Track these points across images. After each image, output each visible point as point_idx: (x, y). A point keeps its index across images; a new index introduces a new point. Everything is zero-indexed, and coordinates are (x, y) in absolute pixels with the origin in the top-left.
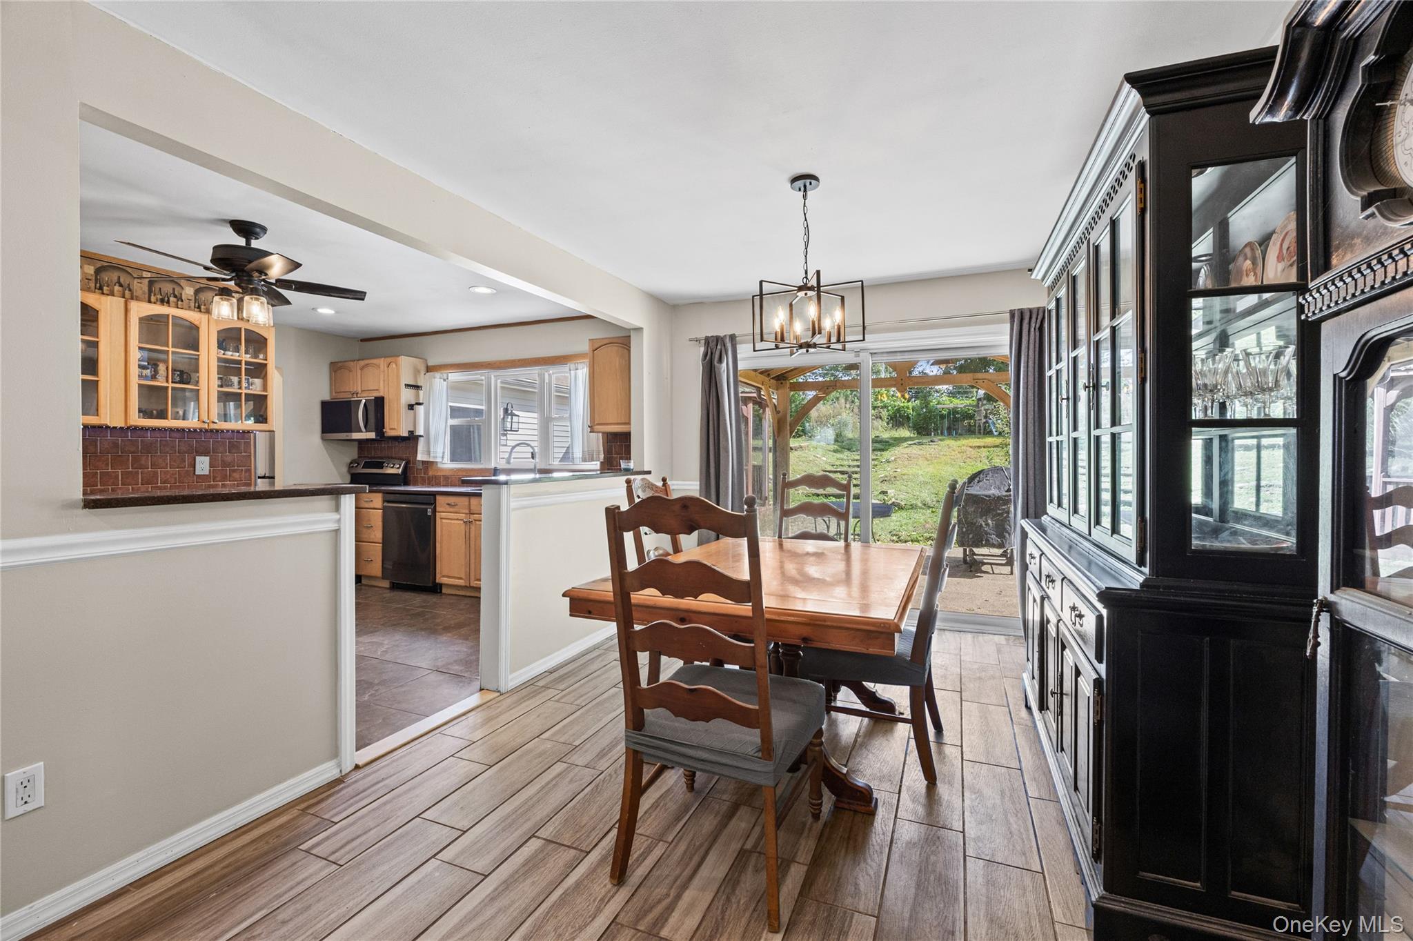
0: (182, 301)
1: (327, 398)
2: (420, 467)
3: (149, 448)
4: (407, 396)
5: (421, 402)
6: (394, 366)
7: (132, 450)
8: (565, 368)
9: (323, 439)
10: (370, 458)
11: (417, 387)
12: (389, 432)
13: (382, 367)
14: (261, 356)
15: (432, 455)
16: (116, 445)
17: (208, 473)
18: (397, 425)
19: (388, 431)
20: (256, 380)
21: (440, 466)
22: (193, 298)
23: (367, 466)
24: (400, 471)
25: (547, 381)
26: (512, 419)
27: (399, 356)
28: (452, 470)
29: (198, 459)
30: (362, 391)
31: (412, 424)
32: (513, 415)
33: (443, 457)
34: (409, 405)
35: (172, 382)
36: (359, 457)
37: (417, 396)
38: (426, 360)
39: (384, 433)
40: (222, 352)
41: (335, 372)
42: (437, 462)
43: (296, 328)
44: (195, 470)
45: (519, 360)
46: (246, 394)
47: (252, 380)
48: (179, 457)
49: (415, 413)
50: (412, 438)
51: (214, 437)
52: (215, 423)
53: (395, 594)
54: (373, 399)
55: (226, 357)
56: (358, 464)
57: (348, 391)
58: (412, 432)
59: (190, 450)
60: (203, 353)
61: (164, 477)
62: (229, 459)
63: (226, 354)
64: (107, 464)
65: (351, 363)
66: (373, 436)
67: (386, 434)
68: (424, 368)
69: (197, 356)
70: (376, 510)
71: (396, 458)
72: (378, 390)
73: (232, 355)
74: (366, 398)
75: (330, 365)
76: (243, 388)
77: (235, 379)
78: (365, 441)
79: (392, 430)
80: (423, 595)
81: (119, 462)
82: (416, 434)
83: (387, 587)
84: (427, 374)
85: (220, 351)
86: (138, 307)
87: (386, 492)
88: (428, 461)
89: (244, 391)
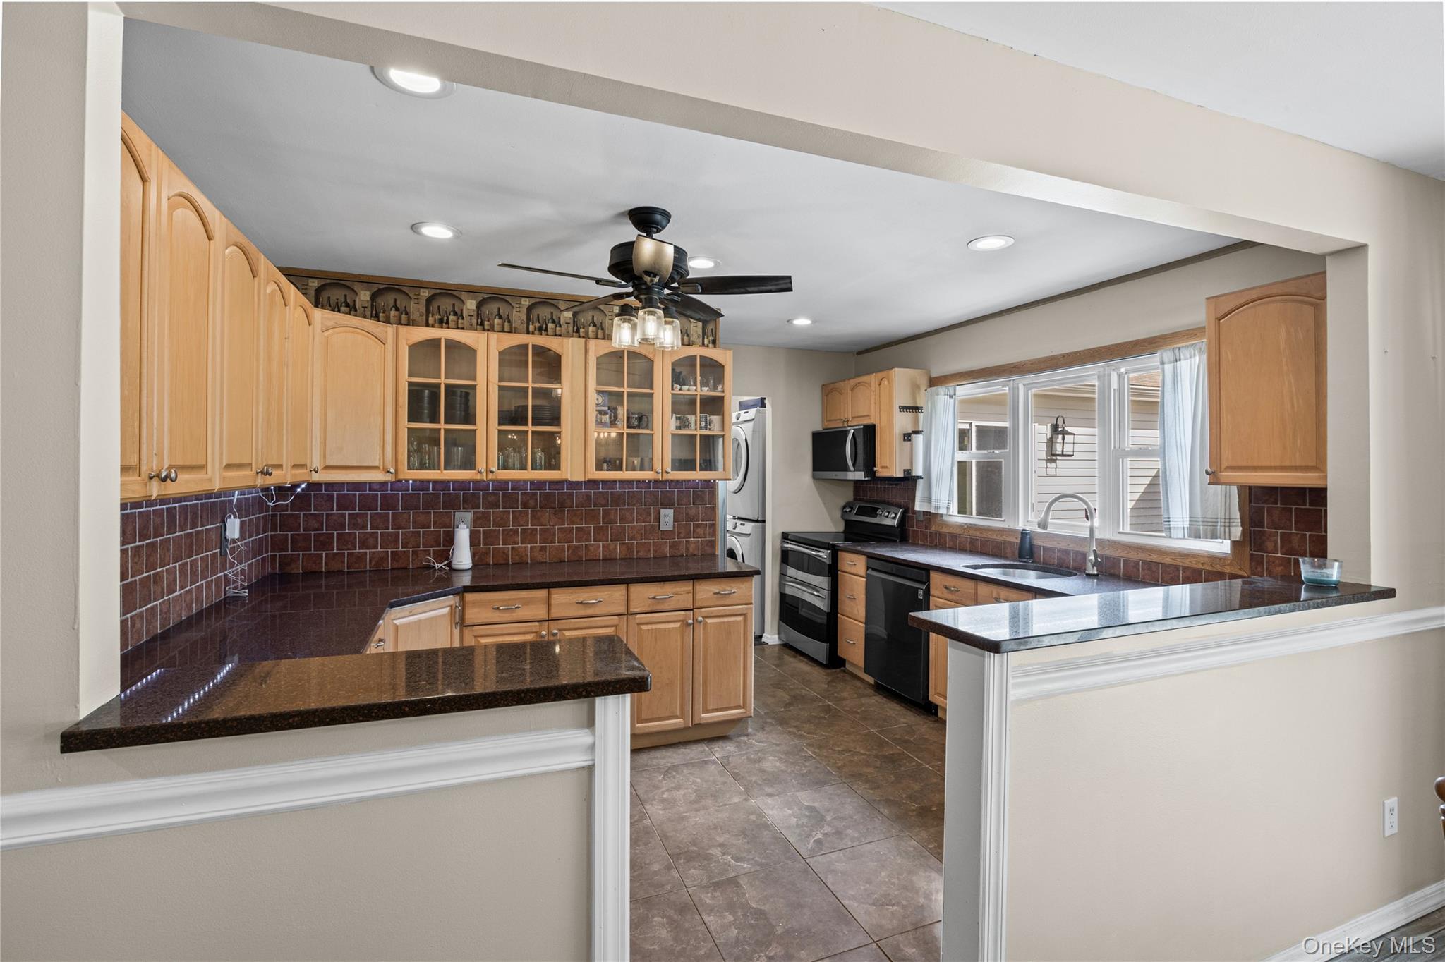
1: (819, 428)
2: (921, 518)
3: (618, 500)
4: (902, 422)
5: (920, 429)
6: (887, 382)
7: (603, 502)
8: (1153, 360)
9: (814, 477)
10: (867, 502)
11: (916, 409)
12: (881, 472)
13: (873, 385)
14: (720, 388)
15: (934, 504)
16: (588, 497)
17: (672, 529)
18: (891, 464)
19: (880, 470)
20: (715, 417)
21: (945, 518)
23: (861, 511)
24: (895, 523)
25: (1115, 385)
26: (1064, 439)
27: (892, 368)
28: (961, 526)
29: (663, 512)
30: (853, 418)
31: (909, 462)
32: (1064, 433)
33: (948, 508)
34: (905, 435)
35: (628, 427)
36: (855, 499)
37: (916, 421)
38: (929, 370)
39: (875, 472)
40: (679, 387)
41: (826, 395)
42: (942, 515)
43: (786, 348)
44: (659, 525)
45: (1063, 356)
46: (701, 435)
47: (708, 418)
48: (644, 510)
49: (912, 445)
50: (909, 480)
51: (678, 486)
52: (668, 473)
53: (877, 701)
54: (862, 427)
55: (681, 392)
56: (852, 508)
57: (838, 418)
58: (908, 471)
59: (655, 503)
60: (657, 391)
61: (630, 532)
62: (693, 512)
63: (680, 390)
64: (582, 519)
65: (842, 384)
66: (865, 477)
67: (878, 475)
68: (923, 382)
69: (651, 395)
70: (859, 578)
71: (892, 504)
72: (868, 416)
73: (689, 390)
74: (855, 427)
75: (822, 388)
76: (698, 428)
77: (691, 418)
78: (857, 482)
79: (884, 470)
80: (912, 713)
81: (592, 517)
82: (914, 475)
83: (870, 684)
84: (929, 390)
85: (675, 385)
86: (595, 346)
87: (870, 557)
88: (930, 512)
89: (699, 432)
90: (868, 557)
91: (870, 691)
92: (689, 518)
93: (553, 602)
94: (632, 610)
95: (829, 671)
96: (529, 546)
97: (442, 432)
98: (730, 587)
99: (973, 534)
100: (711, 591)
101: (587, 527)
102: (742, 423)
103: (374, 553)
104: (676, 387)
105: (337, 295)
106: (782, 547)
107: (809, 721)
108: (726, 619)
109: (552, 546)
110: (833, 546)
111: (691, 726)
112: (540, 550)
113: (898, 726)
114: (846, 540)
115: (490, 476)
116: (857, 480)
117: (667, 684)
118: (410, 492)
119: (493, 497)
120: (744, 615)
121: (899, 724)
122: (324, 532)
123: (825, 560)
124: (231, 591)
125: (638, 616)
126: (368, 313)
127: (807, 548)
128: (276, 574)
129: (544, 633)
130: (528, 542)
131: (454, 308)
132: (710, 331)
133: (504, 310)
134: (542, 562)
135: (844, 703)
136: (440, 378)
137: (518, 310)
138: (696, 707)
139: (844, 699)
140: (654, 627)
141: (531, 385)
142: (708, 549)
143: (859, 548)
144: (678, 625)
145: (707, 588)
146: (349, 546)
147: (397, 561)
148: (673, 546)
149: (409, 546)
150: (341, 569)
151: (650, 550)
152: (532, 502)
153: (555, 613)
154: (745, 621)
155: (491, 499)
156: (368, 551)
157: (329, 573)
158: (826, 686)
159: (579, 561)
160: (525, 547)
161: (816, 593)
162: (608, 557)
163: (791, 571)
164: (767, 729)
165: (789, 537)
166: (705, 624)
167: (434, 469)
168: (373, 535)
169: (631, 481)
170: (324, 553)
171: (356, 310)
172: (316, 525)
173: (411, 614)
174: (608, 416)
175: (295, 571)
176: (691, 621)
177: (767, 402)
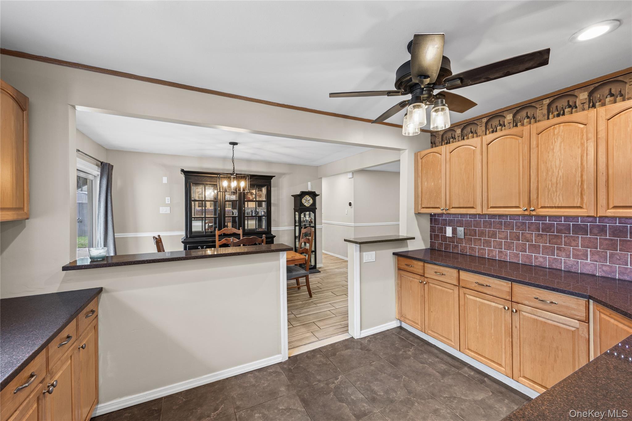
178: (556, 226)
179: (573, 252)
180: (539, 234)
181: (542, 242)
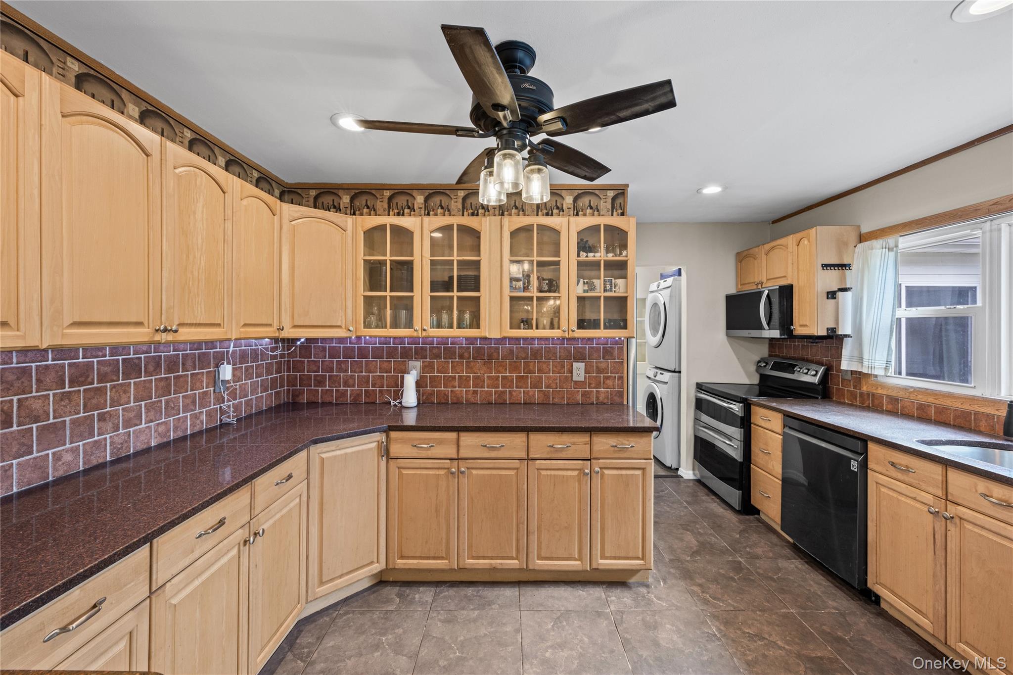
0: (563, 211)
1: (733, 291)
2: (849, 377)
3: (536, 354)
4: (825, 280)
5: (848, 286)
6: (806, 242)
7: (524, 356)
9: (727, 335)
10: (783, 358)
11: (842, 266)
12: (798, 330)
13: (790, 246)
15: (866, 363)
16: (511, 351)
17: (583, 380)
18: (811, 322)
21: (879, 379)
22: (572, 206)
23: (776, 367)
24: (816, 380)
27: (814, 228)
28: (905, 389)
29: (575, 365)
30: (768, 280)
31: (834, 320)
34: (828, 293)
35: (538, 292)
36: (770, 355)
37: (843, 279)
38: (859, 226)
39: (792, 331)
40: (585, 254)
41: (741, 262)
42: (876, 376)
44: (572, 376)
46: (604, 297)
47: (613, 281)
48: (559, 362)
49: (838, 303)
50: (834, 339)
51: (589, 342)
52: (573, 331)
53: (796, 567)
54: (778, 287)
55: (587, 258)
56: (767, 364)
57: (752, 281)
58: (833, 330)
59: (568, 357)
60: (563, 258)
61: (547, 381)
62: (603, 366)
63: (587, 256)
64: (506, 369)
65: (756, 250)
66: (781, 335)
67: (796, 333)
68: (854, 238)
69: (557, 263)
70: (774, 434)
71: (812, 361)
72: (785, 277)
73: (594, 256)
74: (770, 288)
75: (736, 256)
76: (603, 291)
77: (596, 282)
78: (772, 340)
79: (802, 328)
80: (843, 594)
81: (515, 368)
82: (840, 333)
83: (788, 542)
84: (860, 246)
85: (582, 253)
86: (509, 222)
87: (787, 415)
88: (860, 373)
89: (603, 294)
90: (784, 415)
91: (788, 552)
92: (599, 371)
93: (461, 443)
94: (532, 456)
95: (742, 517)
96: (464, 389)
97: (388, 298)
98: (628, 440)
99: (922, 399)
100: (609, 444)
101: (511, 376)
102: (661, 290)
103: (353, 390)
104: (582, 255)
105: (328, 200)
106: (696, 396)
107: (715, 581)
108: (624, 472)
109: (483, 391)
110: (746, 400)
111: (589, 569)
112: (473, 394)
113: (827, 611)
114: (761, 394)
115: (424, 334)
116: (772, 338)
117: (566, 527)
118: (378, 345)
119: (437, 350)
120: (643, 469)
121: (827, 607)
122: (320, 373)
123: (737, 413)
124: (226, 420)
125: (538, 462)
126: (348, 212)
127: (719, 399)
128: (290, 402)
129: (453, 470)
130: (463, 386)
131: (408, 203)
132: (619, 205)
133: (445, 201)
134: (474, 404)
135: (758, 563)
136: (386, 256)
137: (455, 200)
138: (594, 553)
139: (757, 557)
140: (553, 473)
141: (455, 258)
142: (617, 399)
143: (774, 405)
144: (575, 473)
145: (605, 440)
146: (337, 385)
147: (368, 397)
148: (584, 394)
149: (377, 386)
150: (331, 401)
151: (564, 397)
152: (466, 355)
153: (463, 454)
154: (644, 475)
155: (435, 351)
156: (349, 389)
157: (324, 404)
158: (738, 536)
159: (504, 403)
160: (461, 391)
161: (727, 442)
162: (528, 402)
163: (705, 418)
164: (669, 582)
165: (703, 388)
166: (603, 475)
167: (382, 328)
168: (352, 377)
169: (546, 338)
170: (320, 389)
171: (340, 210)
172: (315, 369)
173: (338, 448)
174: (521, 282)
175: (301, 401)
176: (587, 471)
177: (682, 271)
178: (97, 368)
179: (123, 415)
180: (64, 392)
181: (70, 412)
